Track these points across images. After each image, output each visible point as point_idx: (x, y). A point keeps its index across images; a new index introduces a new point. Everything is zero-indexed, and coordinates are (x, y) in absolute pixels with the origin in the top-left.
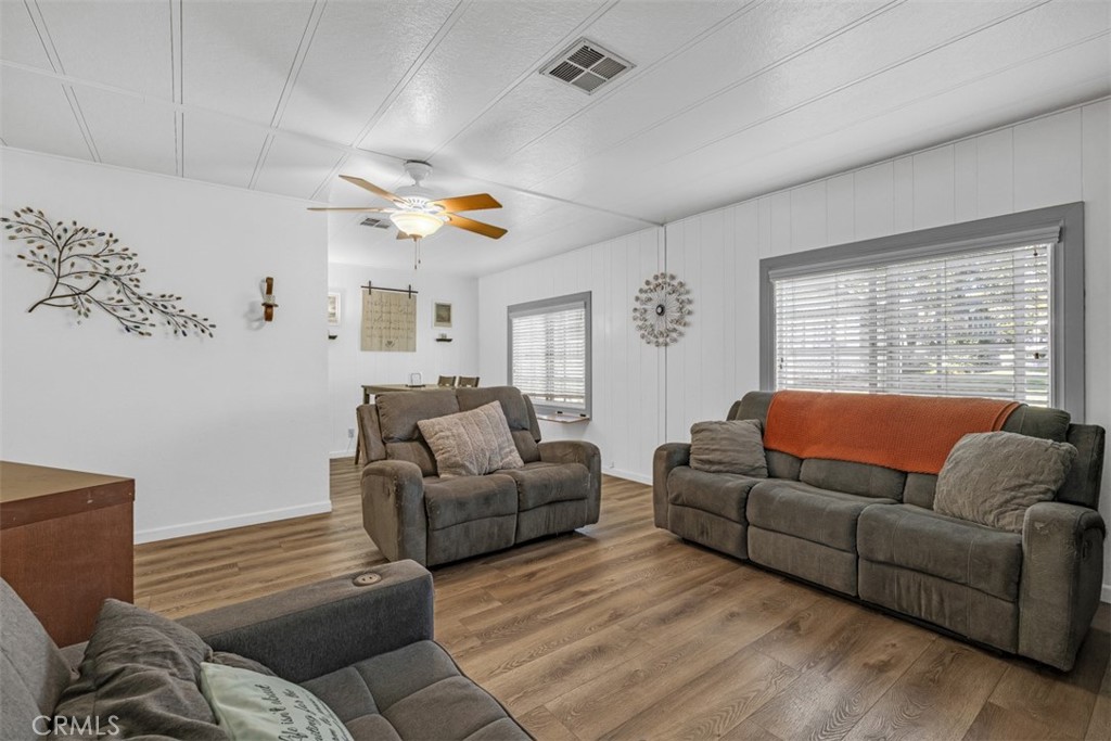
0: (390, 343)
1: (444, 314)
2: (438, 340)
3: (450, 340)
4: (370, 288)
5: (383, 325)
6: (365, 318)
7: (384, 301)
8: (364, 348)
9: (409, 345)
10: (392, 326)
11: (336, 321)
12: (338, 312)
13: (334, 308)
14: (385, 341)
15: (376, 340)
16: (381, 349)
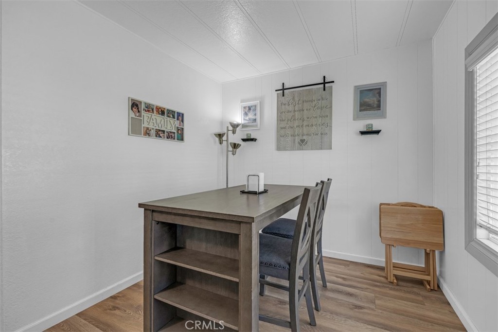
0: (303, 141)
1: (371, 99)
2: (363, 133)
3: (378, 132)
4: (283, 89)
5: (296, 123)
6: (280, 119)
7: (297, 99)
8: (279, 148)
9: (324, 143)
10: (305, 123)
11: (256, 126)
12: (258, 117)
13: (255, 115)
14: (297, 139)
15: (289, 139)
16: (293, 149)
